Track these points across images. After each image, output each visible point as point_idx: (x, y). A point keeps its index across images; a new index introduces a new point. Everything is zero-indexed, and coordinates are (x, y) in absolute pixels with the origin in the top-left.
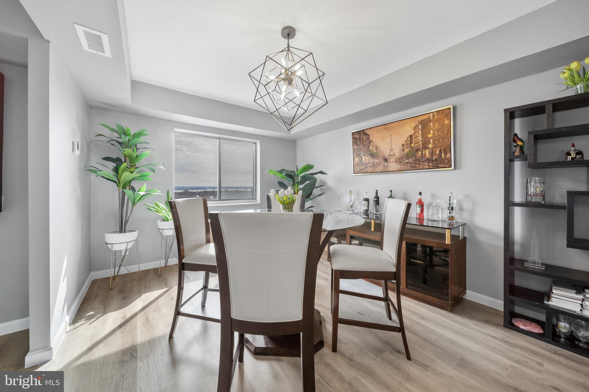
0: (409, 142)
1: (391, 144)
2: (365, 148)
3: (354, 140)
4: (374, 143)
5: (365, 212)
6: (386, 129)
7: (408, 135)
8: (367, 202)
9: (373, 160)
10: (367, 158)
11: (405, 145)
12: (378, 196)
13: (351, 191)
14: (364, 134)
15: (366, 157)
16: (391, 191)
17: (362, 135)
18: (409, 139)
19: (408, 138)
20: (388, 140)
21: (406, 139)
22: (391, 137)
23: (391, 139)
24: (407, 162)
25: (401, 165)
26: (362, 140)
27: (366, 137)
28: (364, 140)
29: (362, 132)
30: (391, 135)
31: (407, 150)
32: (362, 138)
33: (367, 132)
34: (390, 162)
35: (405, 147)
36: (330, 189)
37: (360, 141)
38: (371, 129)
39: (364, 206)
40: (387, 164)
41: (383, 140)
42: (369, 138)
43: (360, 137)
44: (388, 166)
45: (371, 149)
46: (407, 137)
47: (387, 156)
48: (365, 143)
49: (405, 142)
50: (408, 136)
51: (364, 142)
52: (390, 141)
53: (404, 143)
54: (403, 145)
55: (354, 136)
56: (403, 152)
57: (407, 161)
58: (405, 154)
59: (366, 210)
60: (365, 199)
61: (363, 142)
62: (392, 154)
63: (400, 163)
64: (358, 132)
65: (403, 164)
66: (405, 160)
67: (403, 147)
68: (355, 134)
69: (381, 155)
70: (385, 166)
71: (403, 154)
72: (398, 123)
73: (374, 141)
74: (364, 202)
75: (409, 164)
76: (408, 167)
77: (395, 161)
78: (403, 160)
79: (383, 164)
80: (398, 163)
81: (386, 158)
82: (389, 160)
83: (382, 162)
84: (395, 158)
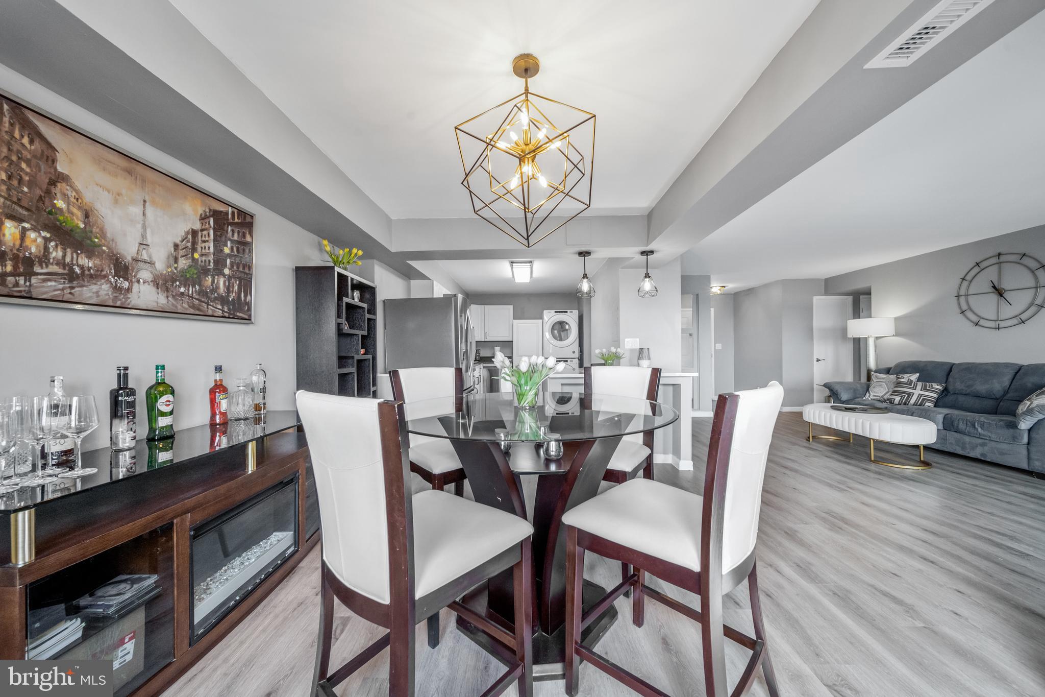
0: (189, 245)
1: (144, 228)
2: (26, 190)
7: (188, 226)
11: (180, 247)
14: (24, 128)
18: (190, 237)
19: (188, 233)
21: (183, 234)
22: (144, 206)
23: (144, 214)
24: (182, 293)
25: (167, 297)
28: (21, 153)
30: (145, 201)
31: (184, 262)
33: (43, 130)
34: (138, 282)
35: (181, 253)
40: (126, 283)
42: (54, 162)
44: (129, 290)
45: (61, 209)
46: (186, 230)
47: (128, 258)
48: (24, 166)
49: (180, 239)
50: (188, 229)
51: (19, 157)
52: (142, 218)
53: (178, 241)
54: (176, 246)
56: (176, 265)
57: (182, 290)
58: (178, 269)
61: (15, 159)
62: (145, 257)
63: (166, 290)
65: (173, 295)
66: (179, 287)
69: (103, 248)
70: (116, 288)
71: (175, 268)
72: (167, 181)
75: (187, 297)
76: (184, 304)
77: (151, 281)
78: (173, 285)
79: (111, 281)
80: (160, 289)
81: (125, 264)
82: (133, 274)
83: (105, 273)
84: (152, 273)
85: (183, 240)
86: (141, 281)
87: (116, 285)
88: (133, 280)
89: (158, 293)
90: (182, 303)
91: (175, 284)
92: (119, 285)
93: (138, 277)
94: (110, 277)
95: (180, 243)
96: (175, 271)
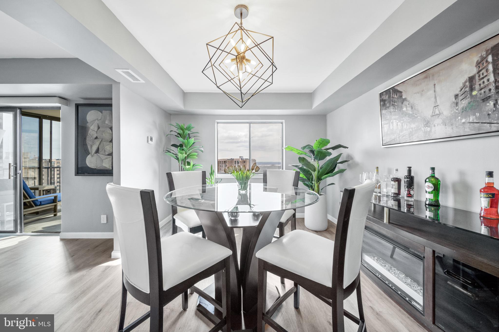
0: (467, 89)
1: (436, 98)
2: (396, 111)
3: (382, 103)
4: (408, 101)
5: (393, 197)
6: (426, 77)
7: (466, 77)
8: (397, 182)
9: (408, 125)
10: (399, 123)
11: (460, 95)
12: (412, 174)
13: (378, 168)
14: (395, 92)
15: (397, 123)
16: (433, 169)
17: (392, 94)
18: (468, 84)
19: (466, 82)
20: (431, 92)
21: (461, 85)
22: (435, 87)
23: (435, 91)
24: (464, 123)
25: (452, 128)
26: (393, 100)
27: (398, 95)
28: (395, 101)
29: (392, 90)
30: (435, 85)
31: (464, 102)
32: (392, 99)
33: (399, 88)
34: (435, 126)
35: (460, 98)
36: (356, 165)
37: (390, 102)
38: (404, 84)
39: (392, 188)
40: (429, 129)
41: (422, 95)
42: (402, 97)
43: (389, 97)
44: (430, 131)
45: (405, 111)
46: (463, 81)
47: (430, 117)
48: (396, 104)
49: (459, 90)
50: (465, 80)
51: (395, 102)
52: (434, 93)
53: (457, 92)
54: (456, 96)
55: (382, 97)
56: (457, 107)
57: (464, 121)
58: (459, 109)
59: (395, 194)
60: (394, 178)
61: (394, 104)
62: (437, 112)
63: (452, 125)
64: (387, 92)
65: (456, 126)
66: (461, 120)
67: (456, 98)
68: (383, 95)
69: (419, 117)
70: (425, 132)
71: (457, 110)
72: (447, 63)
73: (408, 99)
74: (393, 183)
75: (468, 124)
76: (465, 130)
77: (441, 123)
78: (456, 120)
79: (422, 130)
80: (447, 126)
81: (428, 120)
82: (432, 123)
83: (420, 127)
84: (441, 119)
85: (462, 89)
86: (436, 125)
87: (425, 131)
88: (432, 126)
89: (446, 128)
90: (464, 129)
91: (457, 119)
92: (426, 130)
93: (434, 123)
94: (422, 128)
95: (459, 92)
96: (457, 111)
